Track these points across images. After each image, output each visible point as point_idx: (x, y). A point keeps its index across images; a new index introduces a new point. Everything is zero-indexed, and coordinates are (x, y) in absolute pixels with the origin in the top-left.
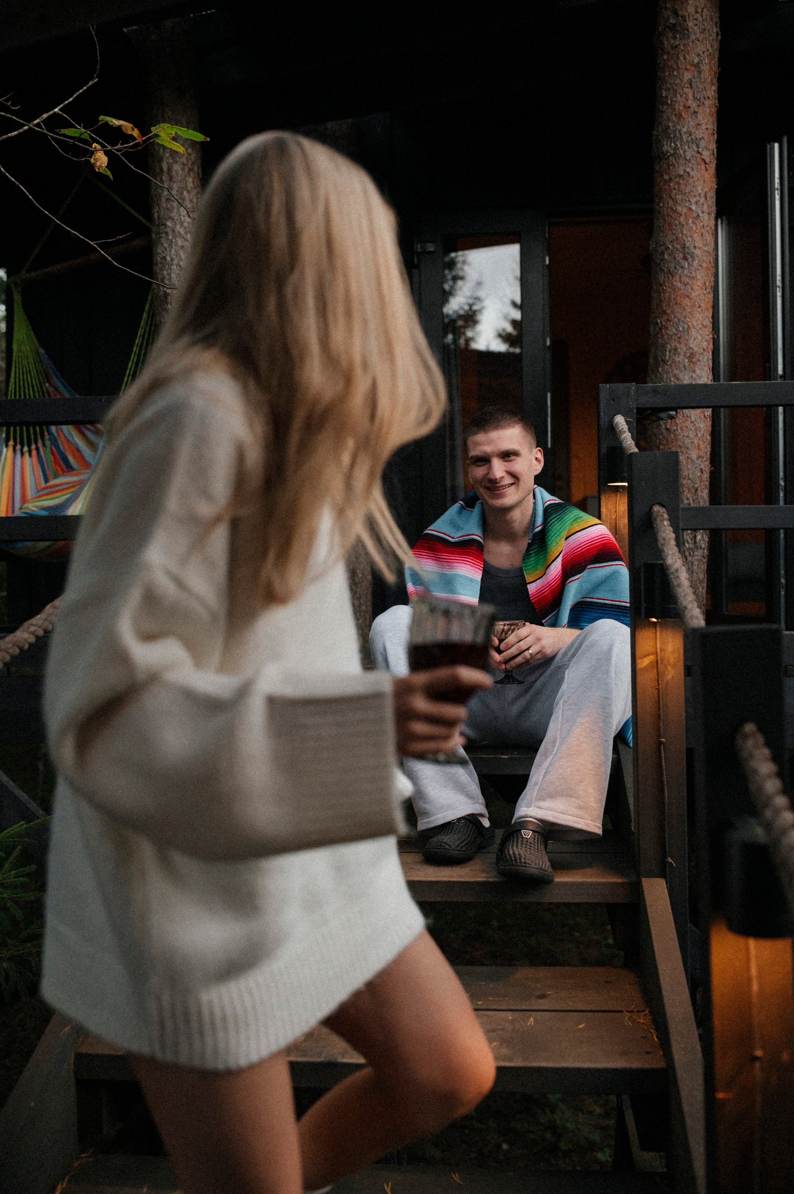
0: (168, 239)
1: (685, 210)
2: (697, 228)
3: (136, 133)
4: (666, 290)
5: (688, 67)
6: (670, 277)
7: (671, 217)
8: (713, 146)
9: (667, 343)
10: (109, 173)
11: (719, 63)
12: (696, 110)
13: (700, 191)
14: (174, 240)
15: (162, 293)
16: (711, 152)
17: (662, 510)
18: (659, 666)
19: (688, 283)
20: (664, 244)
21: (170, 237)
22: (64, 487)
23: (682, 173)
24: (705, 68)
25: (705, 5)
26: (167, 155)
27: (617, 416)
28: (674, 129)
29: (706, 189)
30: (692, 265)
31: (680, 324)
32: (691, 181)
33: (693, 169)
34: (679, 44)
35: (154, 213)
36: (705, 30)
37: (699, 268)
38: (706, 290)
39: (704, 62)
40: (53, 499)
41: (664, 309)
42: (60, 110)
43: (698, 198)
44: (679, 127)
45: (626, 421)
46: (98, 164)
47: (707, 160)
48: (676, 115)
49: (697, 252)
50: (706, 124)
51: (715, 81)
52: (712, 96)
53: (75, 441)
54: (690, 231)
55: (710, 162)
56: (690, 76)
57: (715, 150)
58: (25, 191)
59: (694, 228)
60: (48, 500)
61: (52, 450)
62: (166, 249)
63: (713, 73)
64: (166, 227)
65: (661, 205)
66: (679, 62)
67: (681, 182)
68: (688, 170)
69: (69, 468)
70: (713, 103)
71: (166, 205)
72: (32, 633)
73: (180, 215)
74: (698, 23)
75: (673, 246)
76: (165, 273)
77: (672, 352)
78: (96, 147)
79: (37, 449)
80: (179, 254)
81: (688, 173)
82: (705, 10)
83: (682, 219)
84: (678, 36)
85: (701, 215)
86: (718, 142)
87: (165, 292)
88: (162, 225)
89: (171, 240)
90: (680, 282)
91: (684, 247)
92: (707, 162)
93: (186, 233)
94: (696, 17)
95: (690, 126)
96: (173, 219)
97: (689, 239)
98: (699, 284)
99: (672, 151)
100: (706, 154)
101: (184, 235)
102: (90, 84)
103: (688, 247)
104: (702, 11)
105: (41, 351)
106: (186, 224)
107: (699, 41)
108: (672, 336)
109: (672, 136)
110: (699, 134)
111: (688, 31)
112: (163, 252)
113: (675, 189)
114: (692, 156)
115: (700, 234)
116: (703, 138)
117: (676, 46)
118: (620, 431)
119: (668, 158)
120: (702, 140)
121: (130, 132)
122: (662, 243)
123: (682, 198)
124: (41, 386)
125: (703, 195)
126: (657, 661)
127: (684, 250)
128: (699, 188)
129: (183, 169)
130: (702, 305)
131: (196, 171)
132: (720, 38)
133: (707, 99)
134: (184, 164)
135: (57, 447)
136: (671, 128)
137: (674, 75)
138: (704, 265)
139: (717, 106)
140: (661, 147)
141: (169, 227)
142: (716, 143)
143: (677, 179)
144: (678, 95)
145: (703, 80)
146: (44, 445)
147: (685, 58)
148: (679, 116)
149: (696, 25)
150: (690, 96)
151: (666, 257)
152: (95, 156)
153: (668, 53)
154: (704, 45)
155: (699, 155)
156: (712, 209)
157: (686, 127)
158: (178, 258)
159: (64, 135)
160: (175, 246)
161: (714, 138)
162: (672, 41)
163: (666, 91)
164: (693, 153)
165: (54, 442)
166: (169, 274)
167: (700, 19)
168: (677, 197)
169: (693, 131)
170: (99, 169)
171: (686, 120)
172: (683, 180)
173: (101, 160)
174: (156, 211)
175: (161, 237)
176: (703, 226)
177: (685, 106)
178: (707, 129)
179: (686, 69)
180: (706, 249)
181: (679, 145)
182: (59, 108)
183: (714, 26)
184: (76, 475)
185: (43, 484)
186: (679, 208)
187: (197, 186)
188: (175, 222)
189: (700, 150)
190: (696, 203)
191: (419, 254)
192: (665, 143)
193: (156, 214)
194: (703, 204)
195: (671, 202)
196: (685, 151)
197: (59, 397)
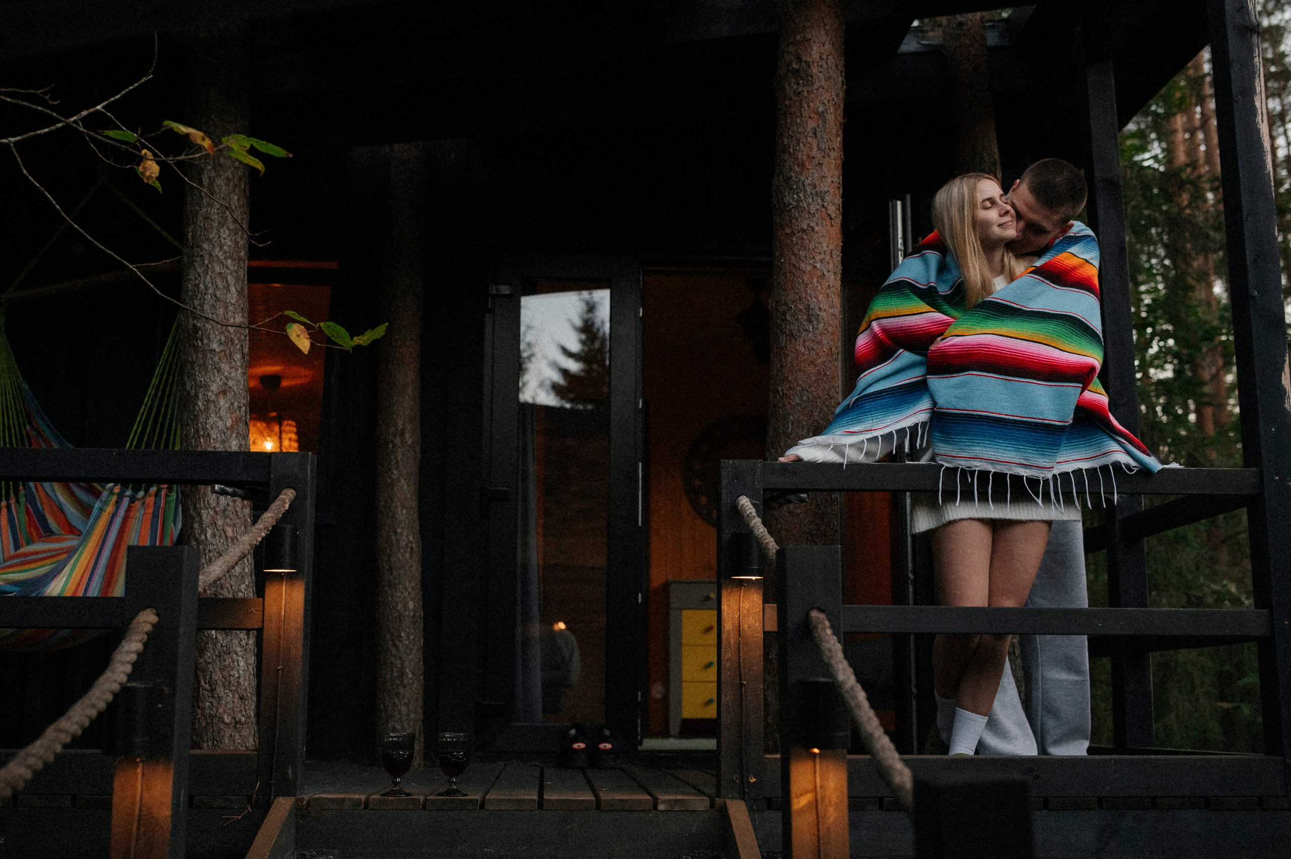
0: (204, 264)
1: (809, 268)
2: (822, 288)
3: (207, 143)
4: (788, 354)
5: (812, 115)
6: (793, 341)
7: (794, 275)
8: (838, 200)
9: (790, 414)
10: (157, 185)
11: (844, 113)
12: (821, 162)
13: (825, 248)
14: (210, 266)
15: (190, 326)
16: (837, 207)
17: (822, 616)
18: (820, 807)
19: (813, 349)
20: (786, 304)
21: (206, 262)
22: (40, 556)
23: (805, 227)
24: (830, 117)
25: (830, 52)
26: (209, 167)
27: (741, 497)
28: (797, 180)
29: (832, 247)
30: (817, 329)
31: (804, 394)
32: (815, 236)
33: (817, 224)
34: (803, 91)
35: (188, 232)
36: (830, 78)
37: (825, 332)
38: (832, 356)
39: (829, 111)
40: (25, 571)
41: (786, 375)
42: (103, 107)
43: (823, 256)
44: (802, 178)
45: (752, 504)
46: (148, 174)
47: (833, 216)
48: (798, 165)
49: (822, 314)
50: (832, 177)
51: (840, 132)
52: (838, 148)
53: (58, 499)
54: (814, 291)
55: (836, 217)
56: (814, 125)
57: (841, 206)
58: (51, 198)
59: (819, 288)
60: (20, 572)
61: (27, 508)
62: (199, 276)
63: (838, 123)
64: (202, 250)
65: (782, 261)
66: (803, 110)
67: (805, 237)
68: (812, 225)
69: (47, 533)
70: (839, 155)
71: (204, 225)
72: (29, 767)
73: (220, 236)
74: (822, 70)
75: (796, 306)
76: (196, 303)
77: (795, 425)
78: (146, 154)
79: (8, 507)
80: (216, 282)
81: (812, 228)
82: (830, 57)
83: (806, 278)
84: (801, 82)
85: (826, 274)
86: (843, 196)
87: (194, 325)
88: (198, 247)
89: (207, 265)
90: (804, 346)
91: (808, 308)
92: (833, 217)
93: (226, 259)
94: (820, 64)
95: (814, 178)
96: (210, 241)
97: (814, 300)
98: (825, 350)
99: (795, 204)
100: (832, 209)
101: (224, 261)
102: (143, 80)
103: (812, 309)
104: (827, 58)
105: (25, 386)
106: (226, 248)
107: (824, 88)
108: (794, 407)
109: (794, 187)
110: (823, 187)
111: (812, 77)
112: (196, 279)
113: (797, 244)
114: (817, 210)
115: (826, 295)
116: (828, 191)
117: (799, 93)
118: (748, 516)
119: (790, 211)
120: (827, 193)
121: (199, 142)
122: (783, 302)
123: (806, 254)
124: (20, 429)
125: (828, 252)
126: (816, 801)
127: (809, 312)
128: (825, 245)
129: (227, 185)
130: (828, 373)
131: (243, 187)
132: (845, 87)
133: (832, 150)
134: (228, 179)
135: (35, 506)
136: (794, 178)
137: (797, 123)
138: (830, 329)
139: (842, 159)
140: (782, 198)
141: (206, 250)
142: (842, 198)
143: (800, 234)
144: (801, 145)
145: (827, 131)
146: (18, 501)
147: (809, 106)
148: (803, 165)
149: (821, 72)
150: (815, 148)
151: (788, 317)
152: (145, 164)
153: (791, 99)
154: (829, 93)
155: (824, 210)
156: (838, 268)
157: (810, 179)
158: (214, 286)
159: (107, 137)
160: (212, 272)
161: (839, 191)
162: (795, 87)
163: (788, 139)
164: (818, 207)
165: (31, 499)
166: (202, 305)
167: (825, 66)
168: (801, 253)
169: (817, 183)
170: (148, 179)
171: (810, 171)
172: (807, 235)
173: (151, 169)
174: (190, 230)
175: (195, 261)
176: (829, 286)
177: (808, 156)
178: (832, 182)
179: (810, 118)
180: (831, 311)
181: (802, 198)
182: (102, 105)
183: (840, 75)
184: (58, 541)
185: (12, 552)
186: (803, 265)
187: (243, 205)
188: (213, 245)
189: (825, 204)
190: (821, 261)
191: (494, 297)
192: (787, 194)
193: (190, 234)
194: (828, 262)
195: (793, 258)
196: (809, 204)
197: (44, 446)
